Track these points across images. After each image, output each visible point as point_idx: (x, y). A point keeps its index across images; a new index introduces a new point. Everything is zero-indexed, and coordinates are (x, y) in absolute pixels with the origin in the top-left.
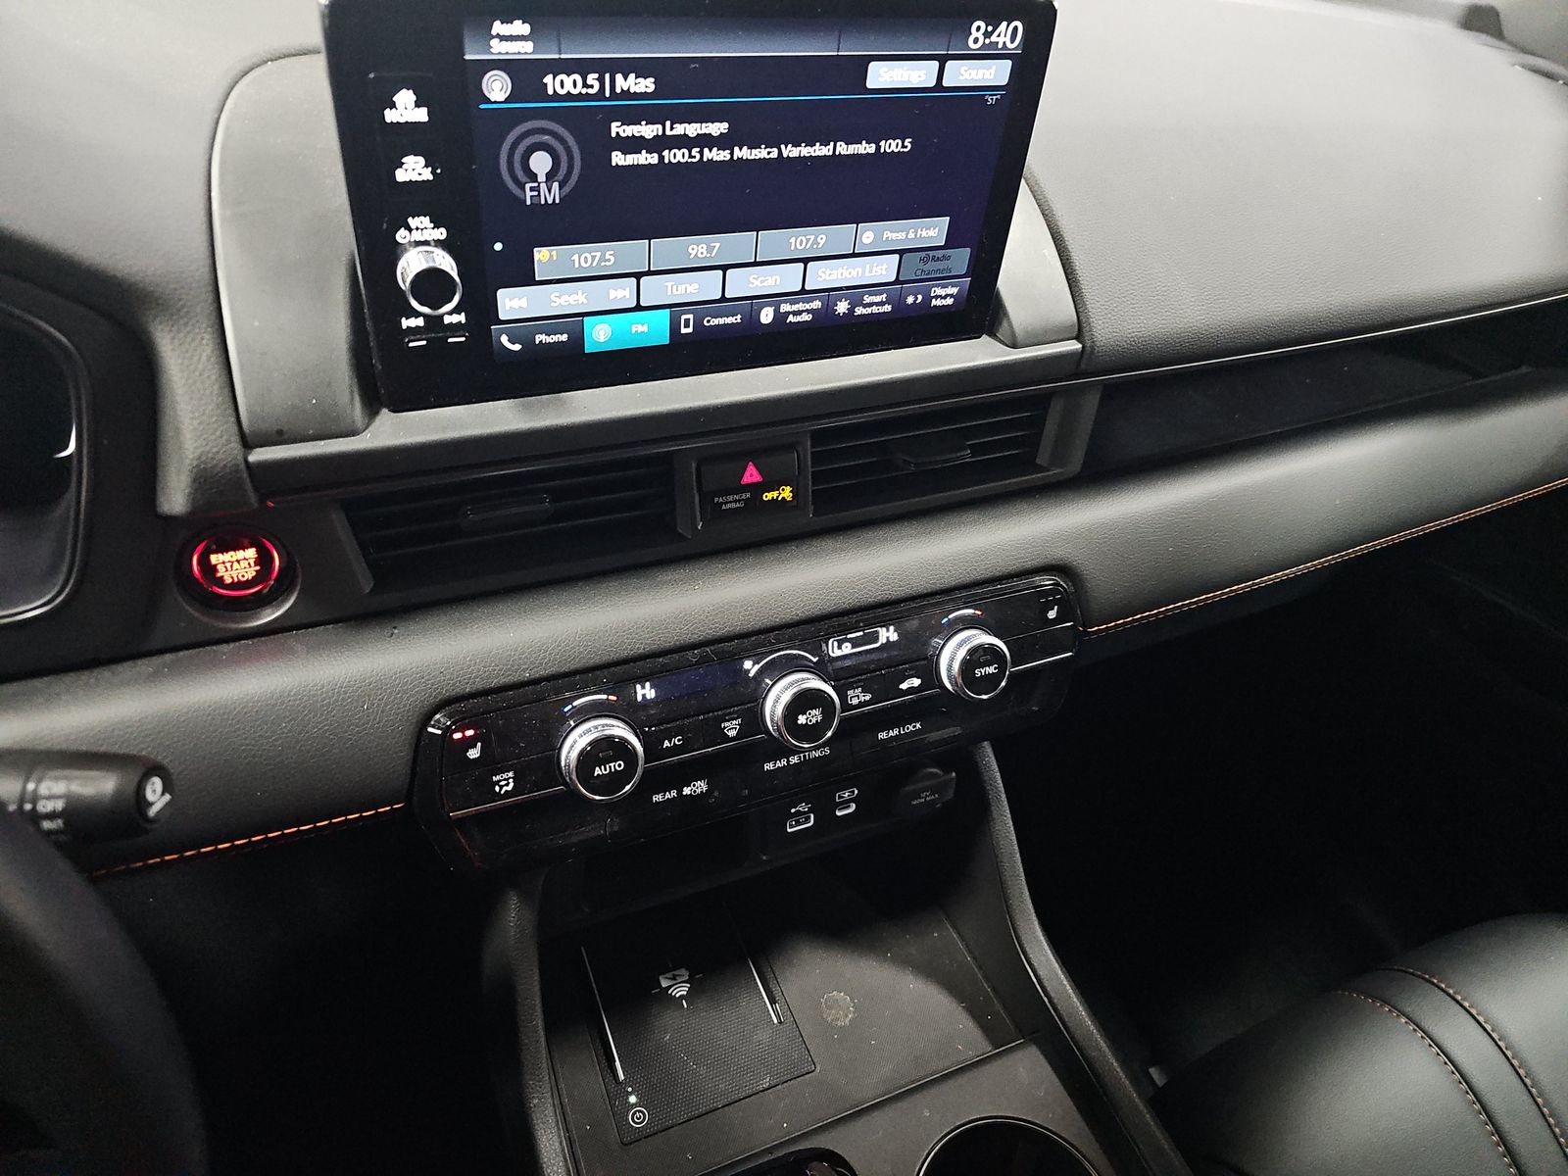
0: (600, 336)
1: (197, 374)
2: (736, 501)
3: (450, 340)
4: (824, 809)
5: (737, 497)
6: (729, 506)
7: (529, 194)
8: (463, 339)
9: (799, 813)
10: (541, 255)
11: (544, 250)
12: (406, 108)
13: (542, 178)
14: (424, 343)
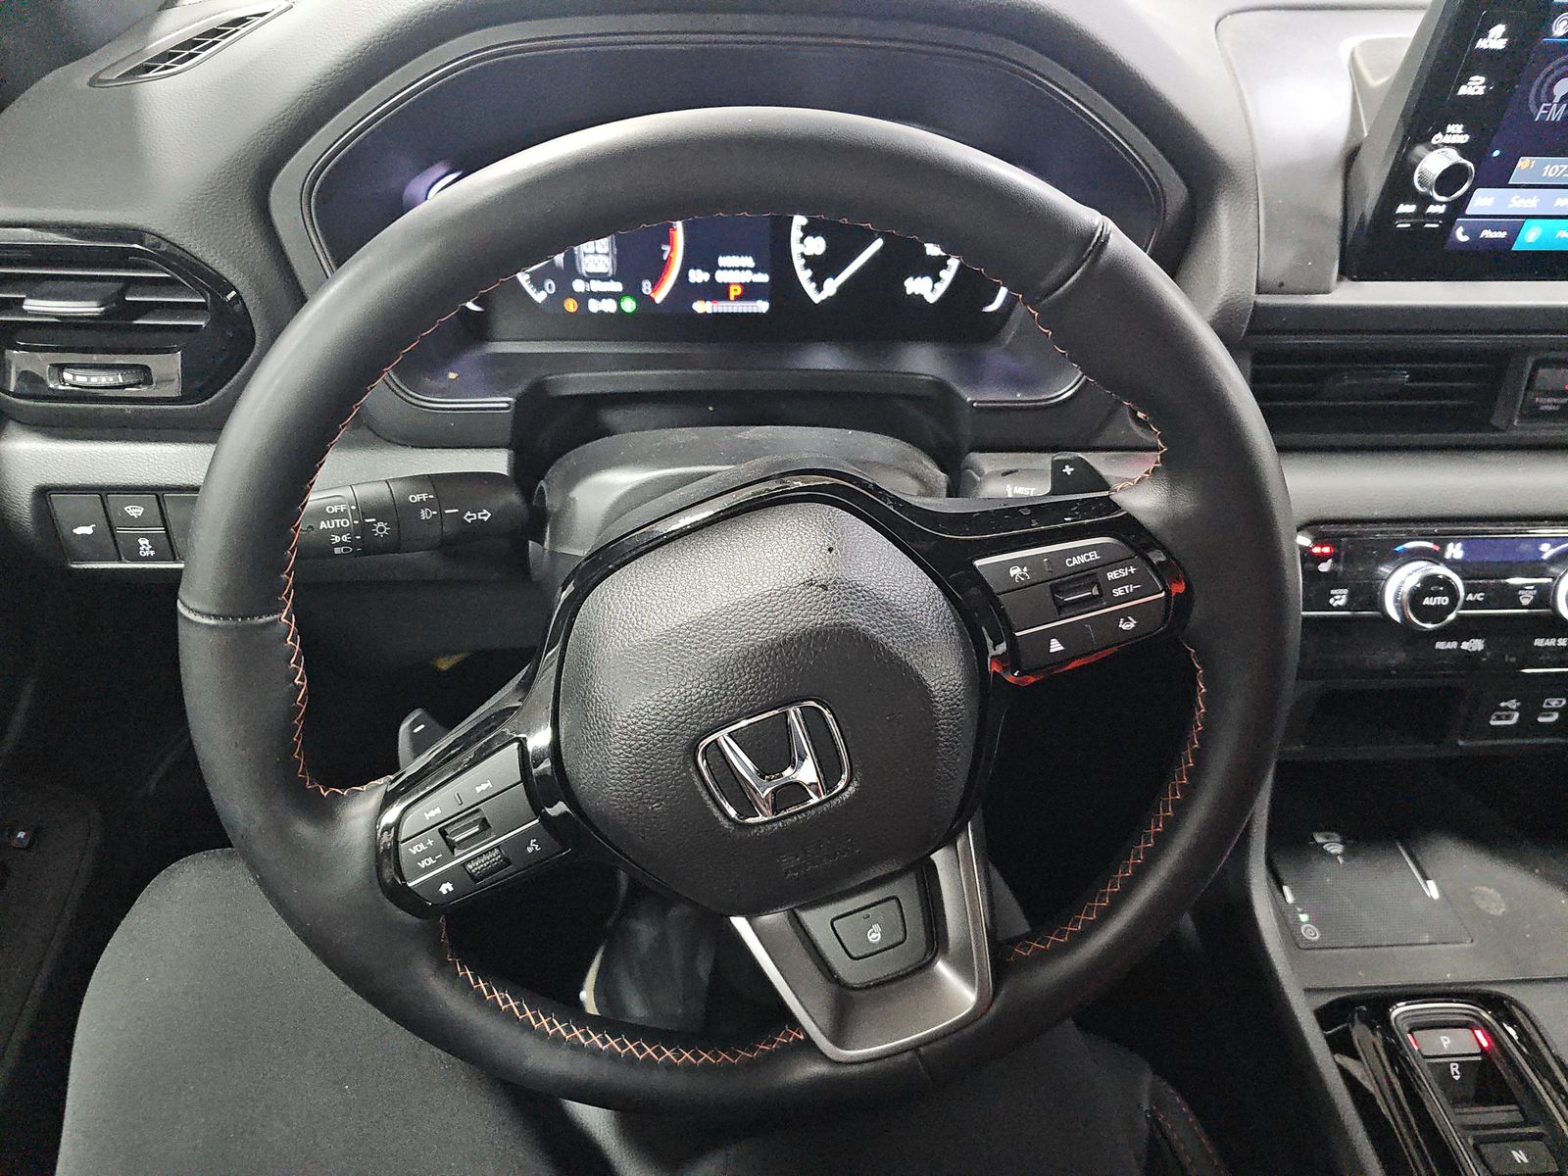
0: (1531, 237)
1: (1242, 233)
2: (1554, 404)
3: (1427, 226)
4: (1531, 710)
5: (1555, 400)
6: (1546, 407)
7: (1541, 111)
8: (1437, 226)
9: (1506, 709)
10: (1524, 163)
11: (1528, 159)
12: (1495, 39)
13: (1557, 100)
14: (1409, 225)
